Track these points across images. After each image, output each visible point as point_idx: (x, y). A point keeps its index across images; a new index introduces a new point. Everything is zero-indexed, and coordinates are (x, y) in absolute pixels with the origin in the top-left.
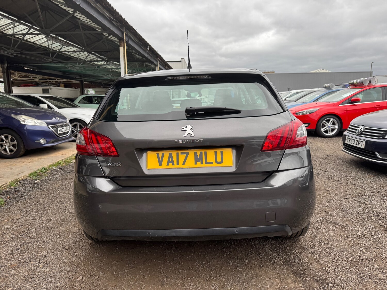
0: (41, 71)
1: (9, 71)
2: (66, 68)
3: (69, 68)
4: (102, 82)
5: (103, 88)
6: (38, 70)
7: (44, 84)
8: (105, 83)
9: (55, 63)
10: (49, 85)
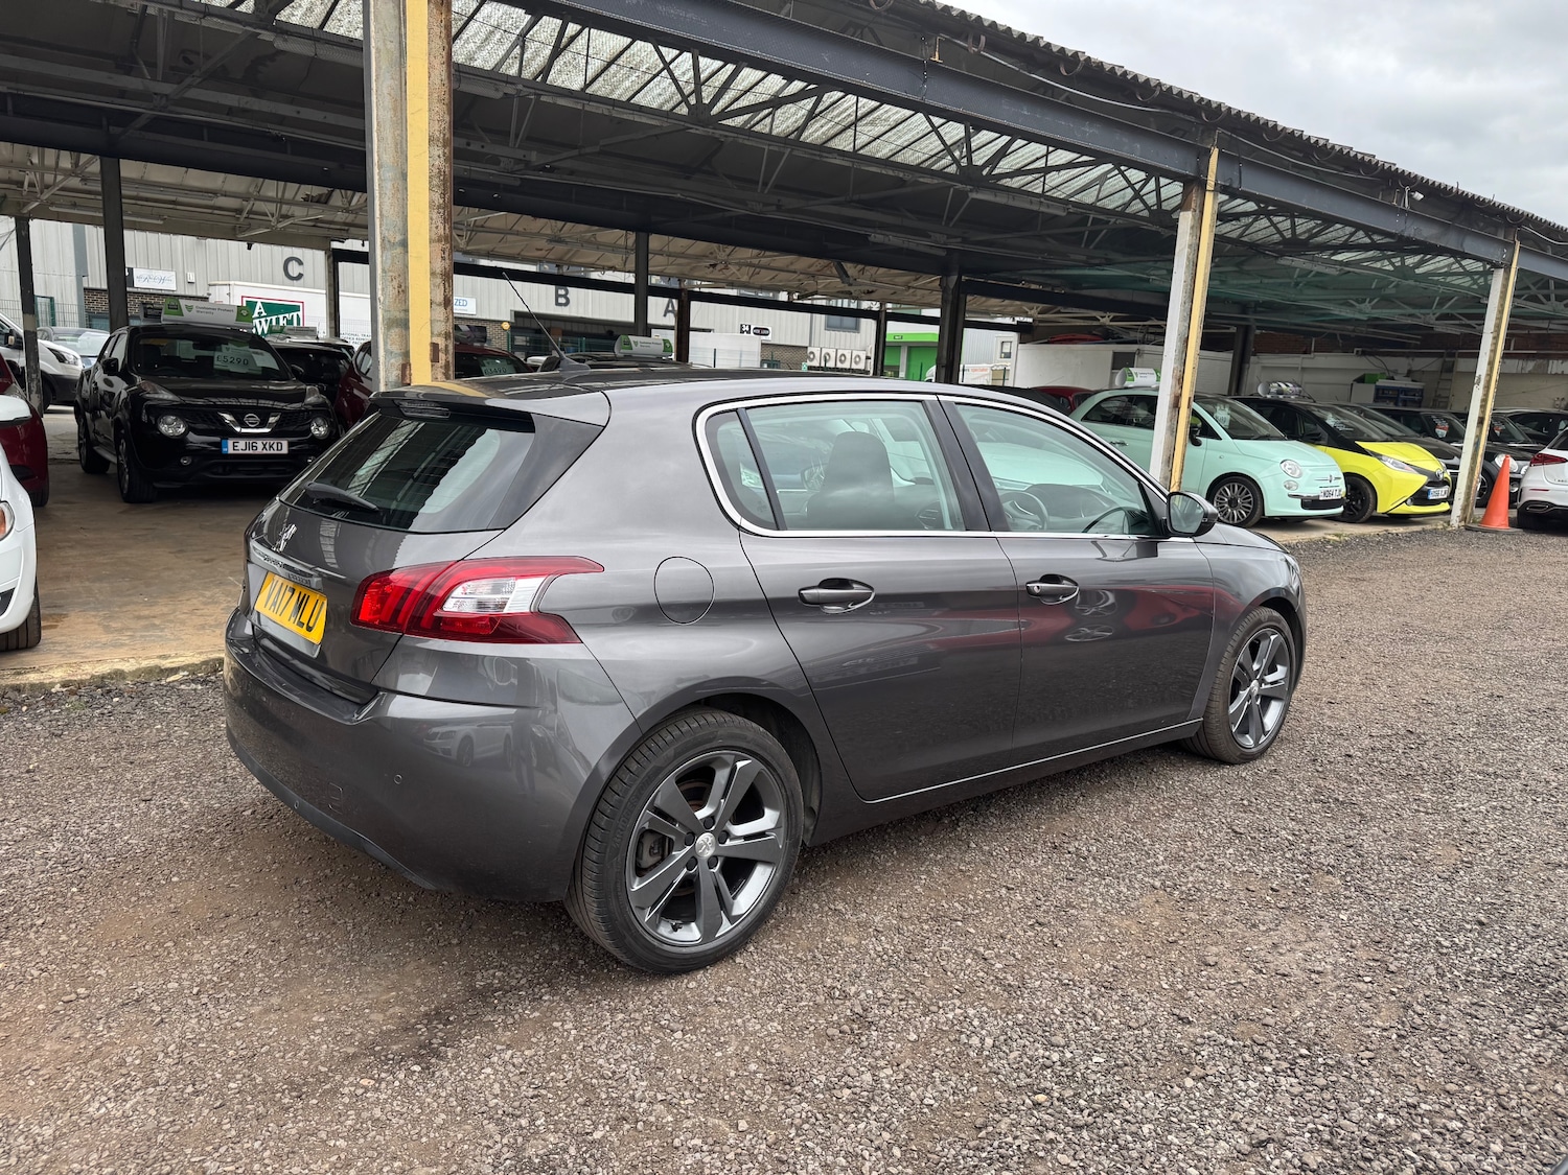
0: (1076, 292)
1: (961, 295)
2: (1147, 280)
3: (1157, 282)
4: (1338, 332)
5: (1364, 353)
6: (1068, 290)
7: (1133, 335)
8: (1353, 335)
9: (1092, 266)
10: (1152, 337)
